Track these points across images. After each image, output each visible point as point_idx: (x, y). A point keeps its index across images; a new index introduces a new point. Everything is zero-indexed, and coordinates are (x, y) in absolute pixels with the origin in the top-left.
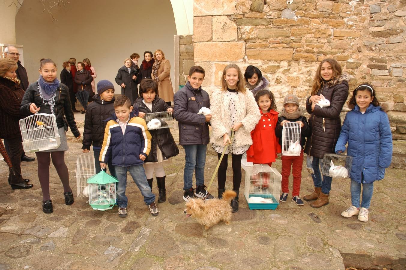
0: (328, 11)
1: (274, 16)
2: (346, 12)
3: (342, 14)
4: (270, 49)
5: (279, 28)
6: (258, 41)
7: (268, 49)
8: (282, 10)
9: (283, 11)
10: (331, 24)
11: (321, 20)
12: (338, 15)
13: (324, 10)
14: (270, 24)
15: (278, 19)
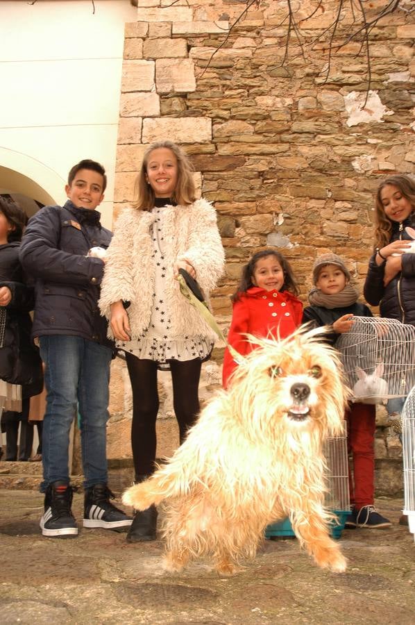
0: (343, 235)
1: (254, 244)
6: (229, 283)
8: (266, 235)
9: (269, 235)
10: (351, 255)
11: (334, 249)
12: (360, 242)
13: (336, 235)
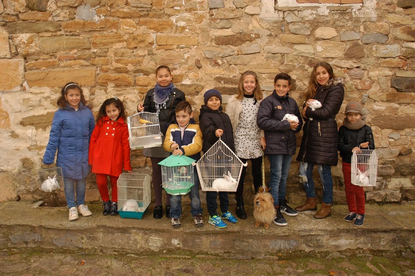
0: (145, 6)
1: (64, 17)
2: (173, 7)
3: (168, 11)
4: (61, 69)
5: (72, 35)
6: (42, 57)
7: (58, 69)
8: (76, 7)
9: (78, 8)
10: (152, 26)
11: (137, 20)
12: (162, 12)
13: (139, 5)
14: (61, 30)
15: (71, 21)
